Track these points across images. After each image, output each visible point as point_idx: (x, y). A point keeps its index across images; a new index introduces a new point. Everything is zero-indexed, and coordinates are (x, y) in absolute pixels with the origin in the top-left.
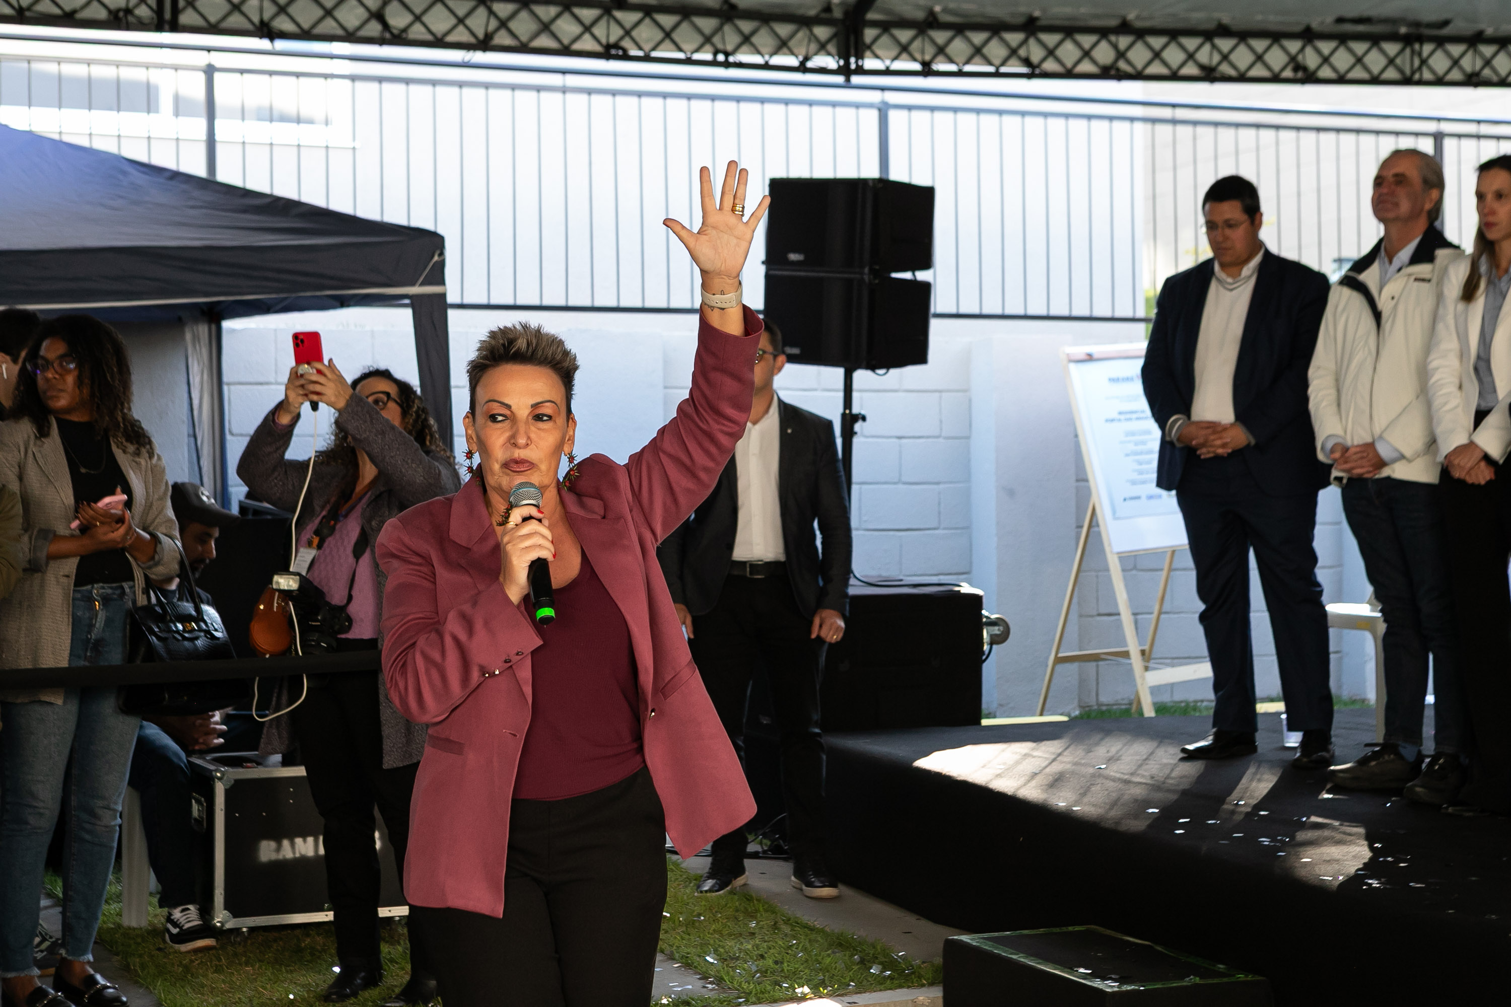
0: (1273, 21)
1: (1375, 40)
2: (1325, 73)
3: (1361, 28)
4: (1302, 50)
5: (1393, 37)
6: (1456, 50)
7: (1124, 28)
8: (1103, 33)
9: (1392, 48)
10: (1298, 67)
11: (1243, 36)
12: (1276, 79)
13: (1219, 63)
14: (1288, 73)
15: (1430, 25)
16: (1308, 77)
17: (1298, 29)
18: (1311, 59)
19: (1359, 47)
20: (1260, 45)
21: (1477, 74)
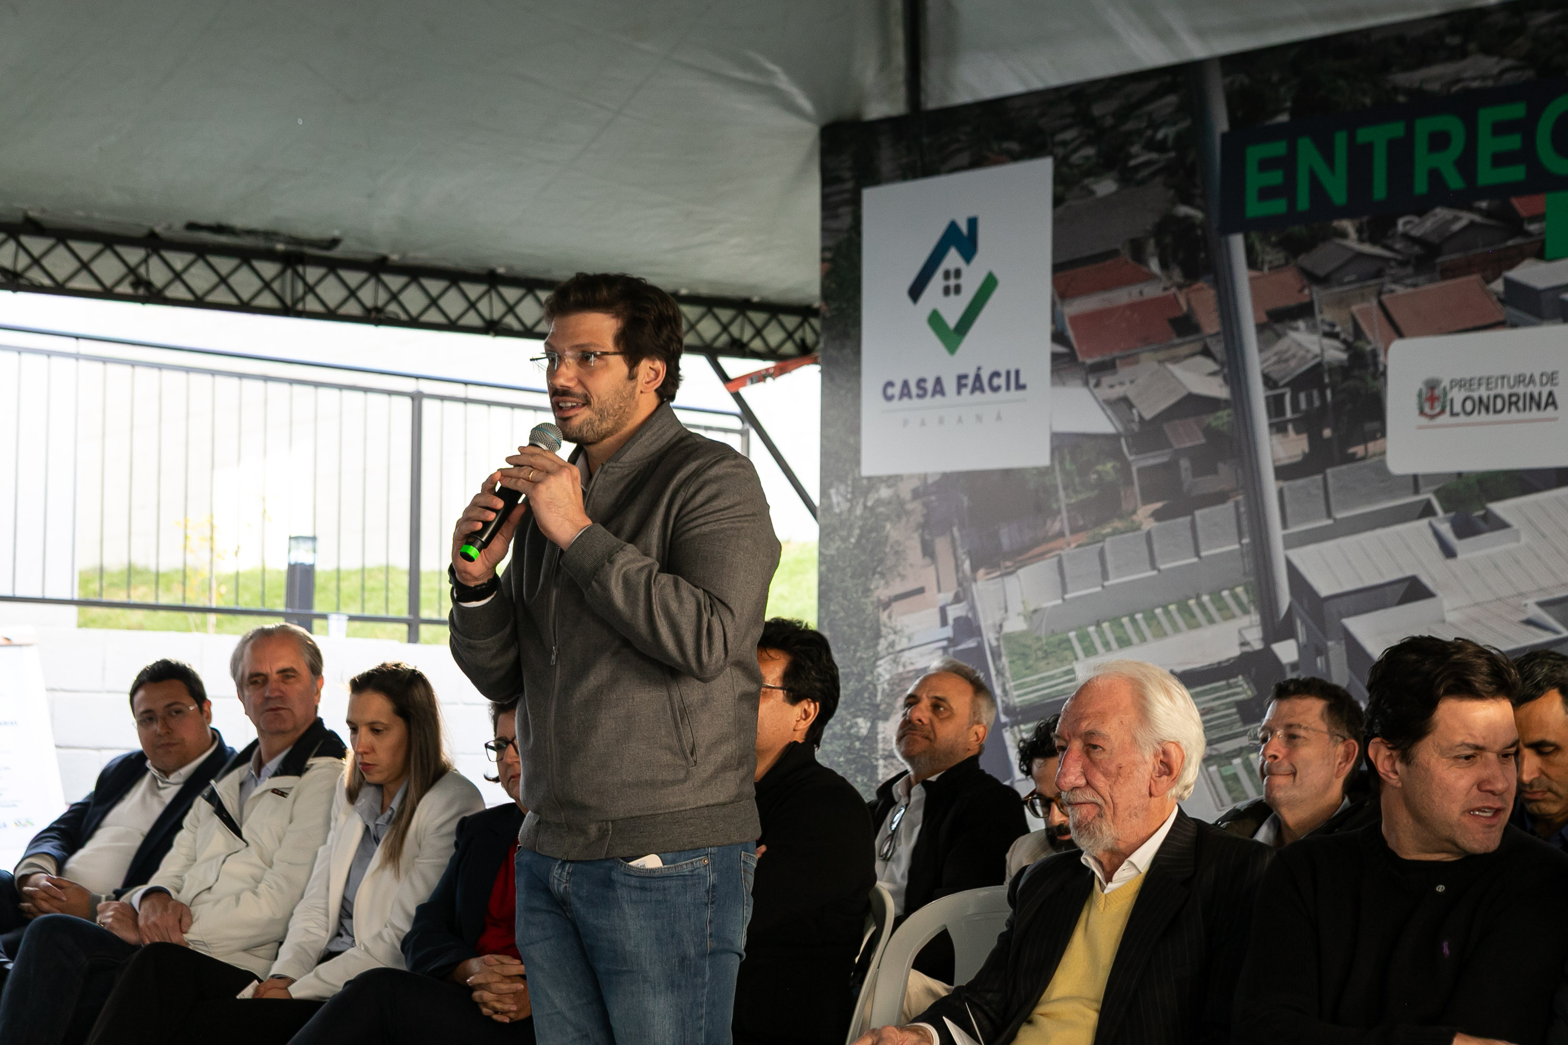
0: (100, 220)
1: (246, 256)
2: (177, 292)
3: (223, 239)
4: (145, 261)
5: (269, 255)
6: (353, 278)
9: (269, 269)
10: (139, 282)
11: (62, 235)
12: (107, 294)
13: (28, 268)
15: (313, 243)
16: (155, 295)
17: (141, 232)
18: (157, 274)
19: (224, 264)
20: (85, 250)
21: (378, 310)
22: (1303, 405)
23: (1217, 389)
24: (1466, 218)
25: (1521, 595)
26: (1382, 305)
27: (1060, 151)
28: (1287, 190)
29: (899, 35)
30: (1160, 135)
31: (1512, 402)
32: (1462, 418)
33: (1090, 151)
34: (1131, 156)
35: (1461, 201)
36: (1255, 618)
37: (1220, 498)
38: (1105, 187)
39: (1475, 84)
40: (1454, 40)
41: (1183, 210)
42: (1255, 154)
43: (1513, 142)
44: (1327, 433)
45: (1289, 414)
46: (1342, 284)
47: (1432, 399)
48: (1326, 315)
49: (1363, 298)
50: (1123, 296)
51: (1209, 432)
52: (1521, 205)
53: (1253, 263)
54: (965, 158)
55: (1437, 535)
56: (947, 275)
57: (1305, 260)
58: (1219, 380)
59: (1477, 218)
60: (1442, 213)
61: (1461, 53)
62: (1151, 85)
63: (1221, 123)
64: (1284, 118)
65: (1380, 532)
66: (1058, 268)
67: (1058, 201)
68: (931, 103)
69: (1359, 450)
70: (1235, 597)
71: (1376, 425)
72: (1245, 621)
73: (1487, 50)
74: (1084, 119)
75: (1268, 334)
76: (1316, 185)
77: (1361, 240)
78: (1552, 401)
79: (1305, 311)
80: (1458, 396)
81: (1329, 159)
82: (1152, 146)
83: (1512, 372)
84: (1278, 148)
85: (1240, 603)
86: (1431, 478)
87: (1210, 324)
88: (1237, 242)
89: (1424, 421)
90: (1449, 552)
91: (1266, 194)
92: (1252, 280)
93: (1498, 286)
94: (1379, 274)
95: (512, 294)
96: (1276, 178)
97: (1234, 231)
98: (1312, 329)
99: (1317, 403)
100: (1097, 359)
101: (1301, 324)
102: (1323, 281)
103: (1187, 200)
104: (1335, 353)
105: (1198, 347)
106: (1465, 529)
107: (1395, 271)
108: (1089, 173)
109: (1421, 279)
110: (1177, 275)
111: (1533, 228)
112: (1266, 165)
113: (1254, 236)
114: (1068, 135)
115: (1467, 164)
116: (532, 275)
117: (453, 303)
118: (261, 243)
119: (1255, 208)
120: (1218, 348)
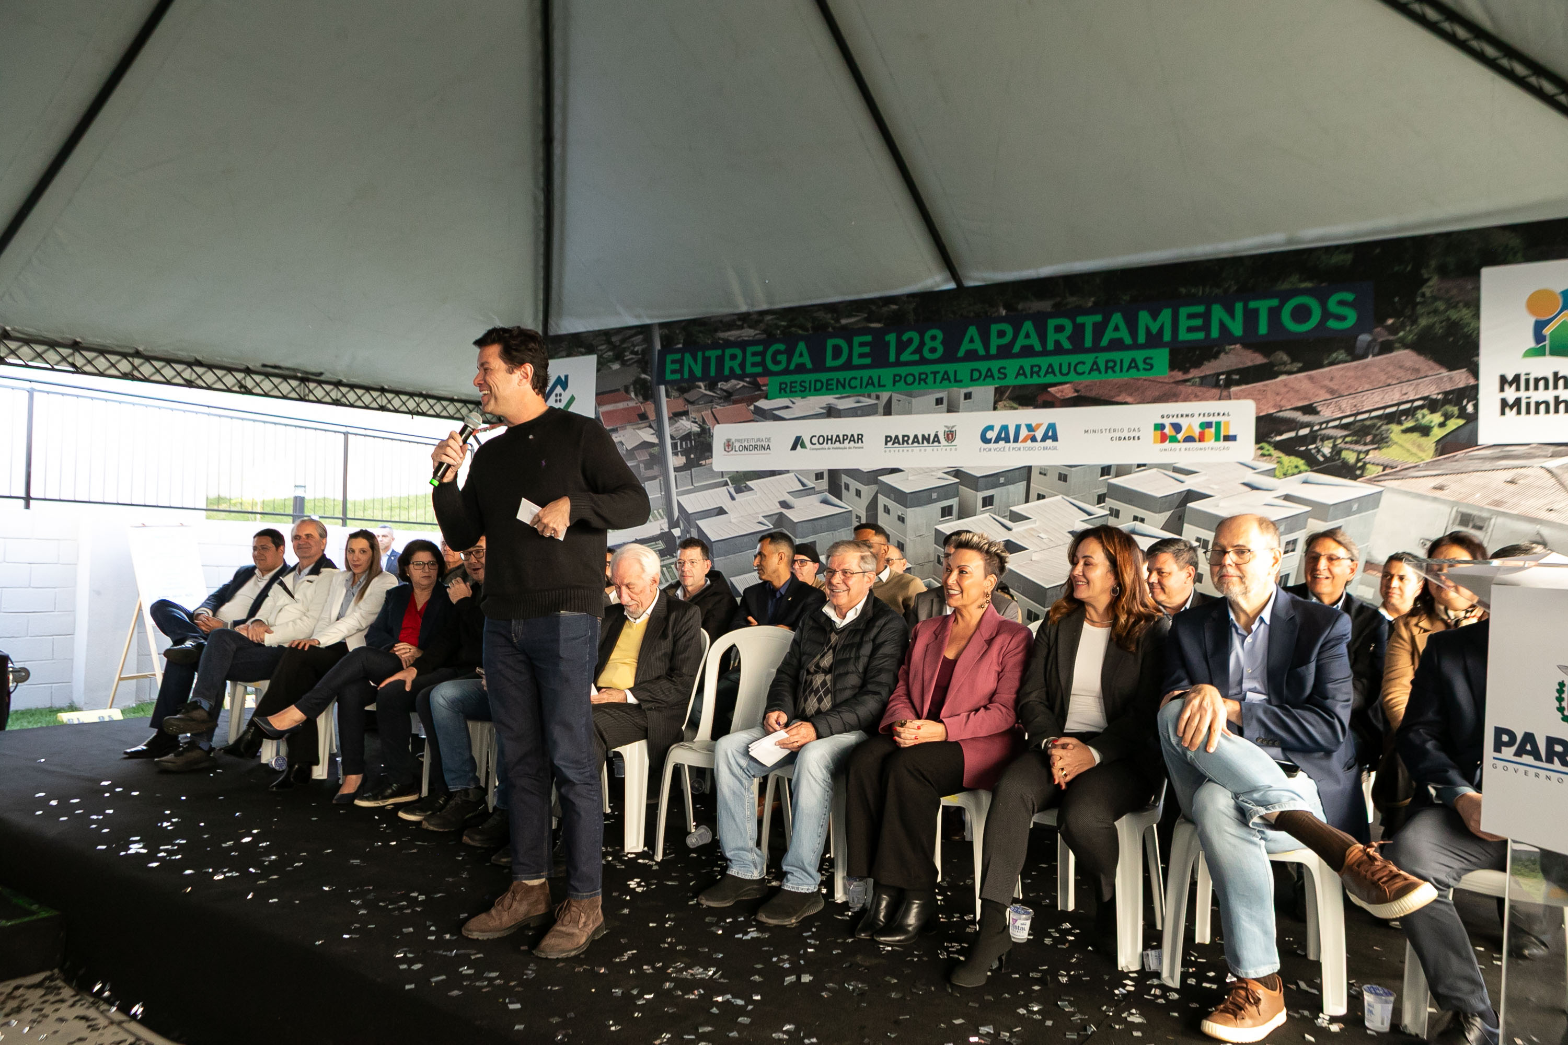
0: (227, 362)
1: (285, 378)
2: (258, 390)
3: (276, 371)
4: (245, 378)
5: (295, 378)
6: (328, 388)
7: (137, 354)
8: (125, 355)
9: (294, 383)
10: (242, 386)
11: (211, 367)
12: (229, 390)
13: (196, 379)
14: (236, 388)
15: (313, 375)
16: (248, 392)
17: (243, 367)
18: (249, 383)
19: (276, 381)
20: (220, 373)
21: (337, 400)
22: (684, 446)
23: (654, 440)
24: (742, 384)
25: (757, 513)
26: (712, 412)
27: (600, 353)
28: (681, 371)
29: (541, 307)
30: (636, 349)
31: (755, 447)
32: (739, 452)
33: (610, 353)
34: (625, 356)
35: (740, 378)
36: (666, 520)
37: (654, 478)
38: (616, 366)
39: (746, 338)
40: (739, 323)
41: (643, 376)
42: (669, 358)
43: (758, 359)
44: (692, 456)
45: (679, 449)
46: (698, 404)
47: (729, 446)
48: (693, 415)
49: (706, 409)
50: (621, 405)
51: (651, 455)
52: (760, 380)
53: (668, 396)
54: (564, 353)
55: (729, 492)
56: (556, 395)
57: (686, 396)
58: (655, 436)
59: (745, 384)
60: (733, 382)
61: (741, 327)
62: (633, 332)
63: (658, 346)
64: (680, 346)
65: (710, 491)
66: (597, 394)
67: (598, 370)
68: (552, 332)
69: (703, 462)
70: (659, 513)
71: (710, 454)
72: (662, 521)
73: (750, 327)
74: (609, 342)
75: (673, 421)
76: (691, 370)
77: (706, 390)
78: (769, 448)
79: (685, 413)
80: (737, 445)
81: (695, 360)
82: (633, 353)
83: (756, 437)
84: (678, 356)
85: (660, 515)
86: (728, 473)
87: (652, 416)
88: (662, 388)
89: (726, 453)
90: (733, 498)
91: (673, 372)
92: (667, 401)
93: (752, 407)
94: (711, 401)
95: (390, 396)
96: (677, 366)
97: (662, 384)
98: (688, 420)
99: (689, 446)
100: (611, 427)
101: (684, 418)
102: (692, 403)
103: (645, 373)
104: (696, 428)
105: (648, 424)
106: (739, 490)
107: (718, 401)
108: (610, 361)
109: (726, 404)
110: (641, 398)
111: (764, 388)
112: (673, 362)
113: (669, 387)
114: (603, 347)
115: (742, 366)
116: (398, 389)
117: (367, 399)
118: (292, 373)
119: (669, 376)
120: (654, 425)
